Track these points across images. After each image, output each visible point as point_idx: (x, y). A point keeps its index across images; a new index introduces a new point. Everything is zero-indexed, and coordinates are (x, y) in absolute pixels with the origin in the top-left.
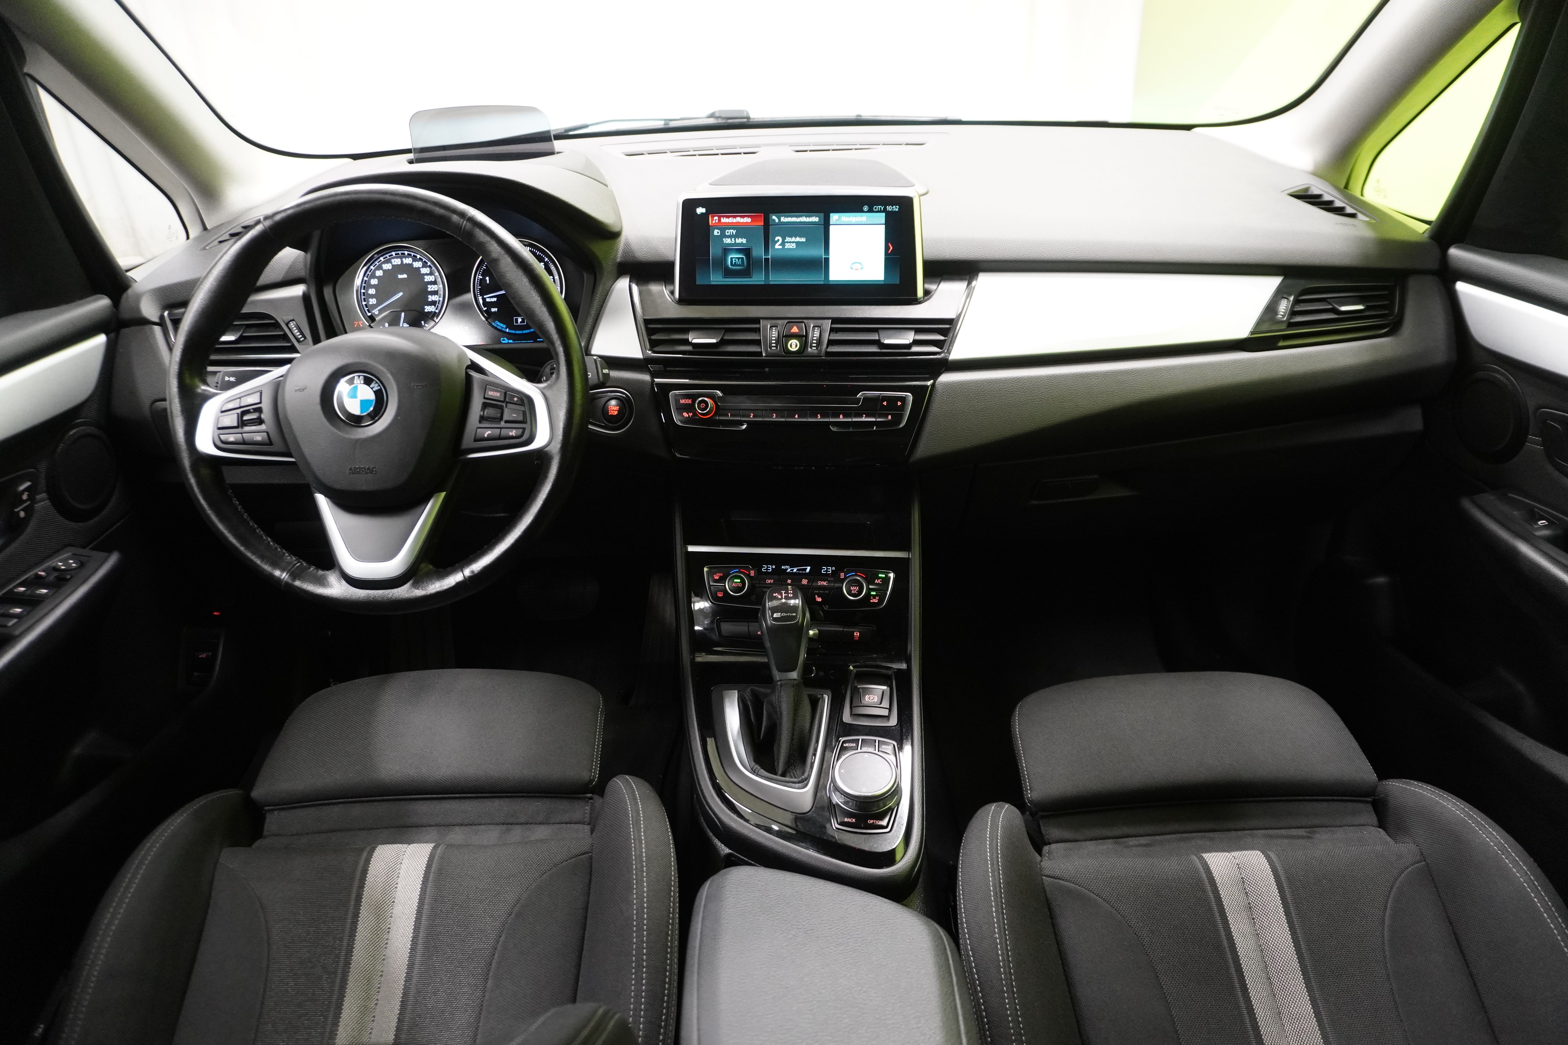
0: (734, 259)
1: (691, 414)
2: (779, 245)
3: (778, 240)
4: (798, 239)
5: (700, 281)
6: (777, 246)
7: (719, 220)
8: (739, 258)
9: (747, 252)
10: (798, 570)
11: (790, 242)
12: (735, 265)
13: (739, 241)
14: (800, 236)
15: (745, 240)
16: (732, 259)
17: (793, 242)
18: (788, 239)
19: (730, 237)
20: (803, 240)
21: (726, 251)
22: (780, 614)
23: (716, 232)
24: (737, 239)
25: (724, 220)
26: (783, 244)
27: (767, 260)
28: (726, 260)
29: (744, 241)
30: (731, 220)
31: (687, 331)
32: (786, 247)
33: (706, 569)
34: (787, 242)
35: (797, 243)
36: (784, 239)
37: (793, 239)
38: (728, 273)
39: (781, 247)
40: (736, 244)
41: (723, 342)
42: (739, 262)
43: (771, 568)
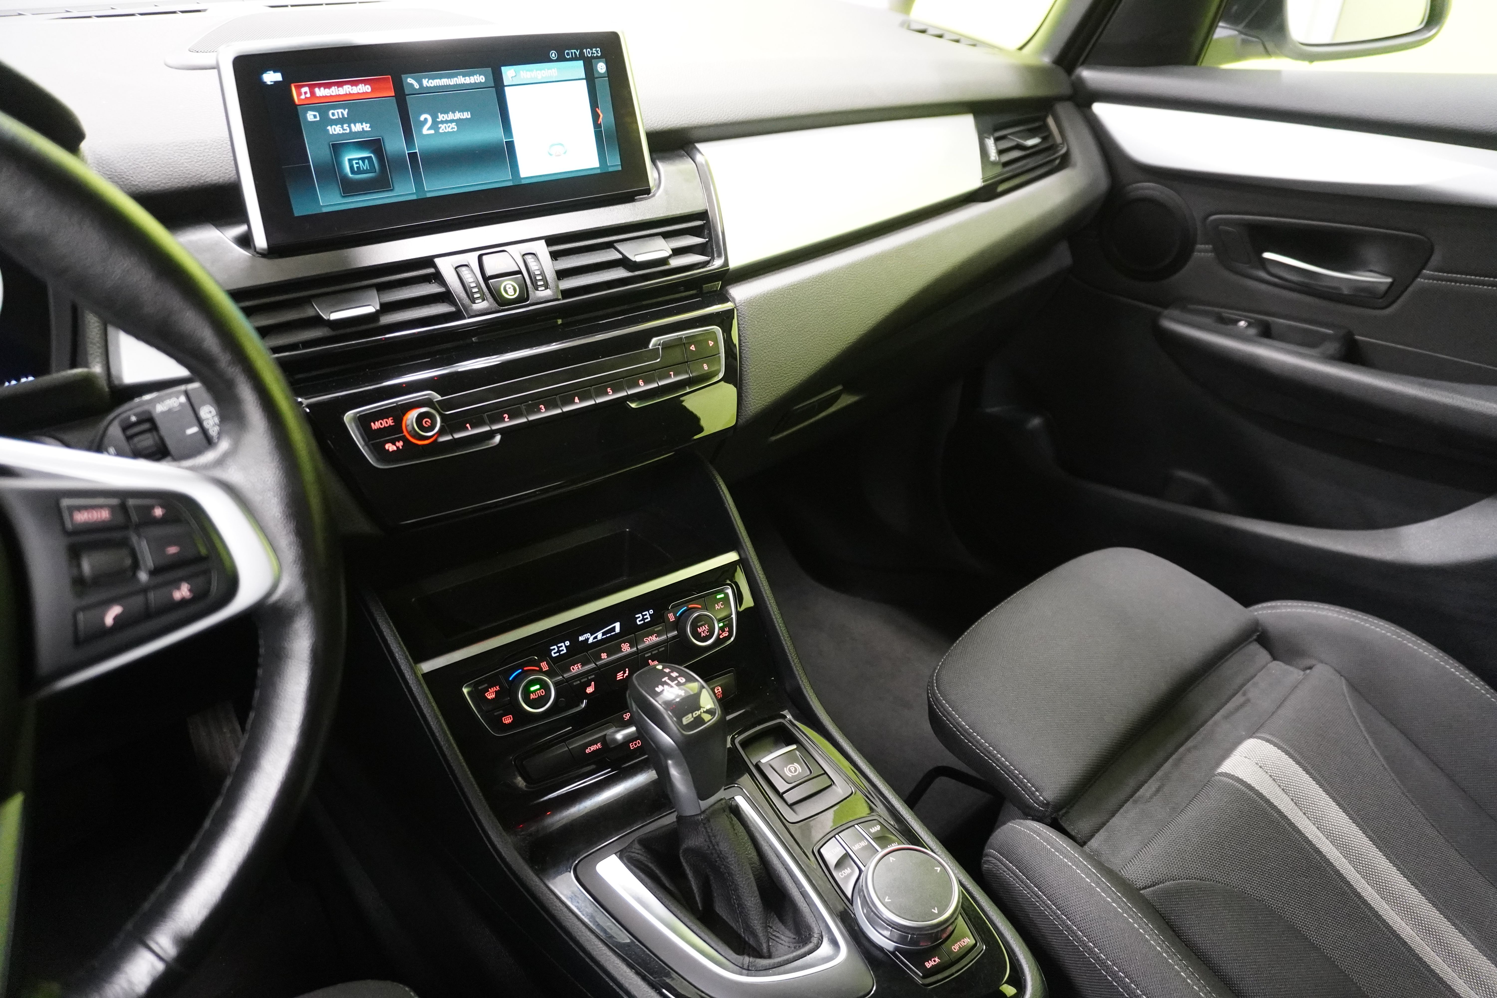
0: (354, 162)
1: (400, 444)
2: (429, 129)
3: (426, 119)
4: (458, 115)
5: (300, 209)
6: (425, 131)
7: (313, 93)
8: (363, 159)
9: (375, 145)
10: (603, 634)
11: (447, 122)
12: (359, 171)
13: (357, 127)
14: (461, 111)
15: (368, 125)
16: (350, 160)
17: (452, 121)
18: (441, 117)
19: (340, 121)
20: (467, 115)
21: (337, 148)
22: (690, 715)
23: (311, 116)
24: (352, 125)
25: (320, 92)
26: (435, 125)
27: (413, 156)
28: (340, 164)
29: (367, 127)
30: (334, 91)
31: (307, 301)
32: (441, 131)
33: (465, 690)
34: (442, 122)
35: (458, 122)
36: (434, 118)
37: (451, 116)
38: (349, 187)
39: (432, 132)
40: (352, 134)
41: (387, 308)
42: (366, 166)
43: (564, 646)
